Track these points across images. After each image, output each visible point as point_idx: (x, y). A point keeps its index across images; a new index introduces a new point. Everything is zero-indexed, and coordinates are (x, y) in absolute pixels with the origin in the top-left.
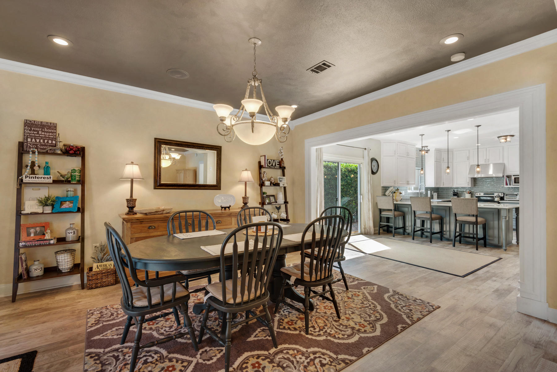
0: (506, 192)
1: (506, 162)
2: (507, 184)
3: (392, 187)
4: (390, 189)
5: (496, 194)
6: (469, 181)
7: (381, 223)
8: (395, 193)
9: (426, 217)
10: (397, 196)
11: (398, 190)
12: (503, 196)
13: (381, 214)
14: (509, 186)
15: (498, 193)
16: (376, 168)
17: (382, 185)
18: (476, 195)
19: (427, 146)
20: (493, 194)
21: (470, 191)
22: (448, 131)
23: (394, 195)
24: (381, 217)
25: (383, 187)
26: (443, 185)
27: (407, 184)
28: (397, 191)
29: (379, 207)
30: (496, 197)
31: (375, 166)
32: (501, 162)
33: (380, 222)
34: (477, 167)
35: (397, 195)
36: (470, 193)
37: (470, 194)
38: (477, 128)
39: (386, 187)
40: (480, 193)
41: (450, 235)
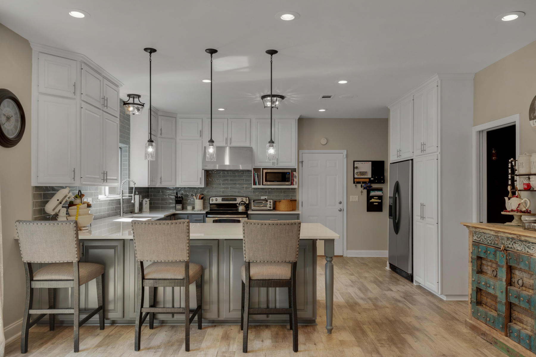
0: (253, 196)
1: (253, 146)
2: (255, 184)
3: (62, 188)
4: (60, 195)
5: (239, 200)
6: (201, 175)
7: (32, 312)
8: (71, 204)
9: (173, 277)
10: (79, 215)
11: (80, 195)
12: (247, 202)
13: (32, 280)
14: (257, 186)
15: (241, 198)
16: (16, 128)
17: (34, 184)
18: (211, 202)
19: (139, 96)
20: (235, 200)
21: (202, 194)
22: (212, 51)
23: (72, 210)
24: (32, 290)
25: (37, 188)
26: (161, 183)
27: (104, 180)
28: (78, 201)
29: (27, 258)
30: (239, 204)
31: (13, 120)
32: (247, 144)
33: (31, 308)
34: (270, 146)
35: (81, 211)
36: (202, 198)
37: (202, 200)
38: (270, 55)
39: (47, 188)
40: (217, 198)
41: (218, 312)
